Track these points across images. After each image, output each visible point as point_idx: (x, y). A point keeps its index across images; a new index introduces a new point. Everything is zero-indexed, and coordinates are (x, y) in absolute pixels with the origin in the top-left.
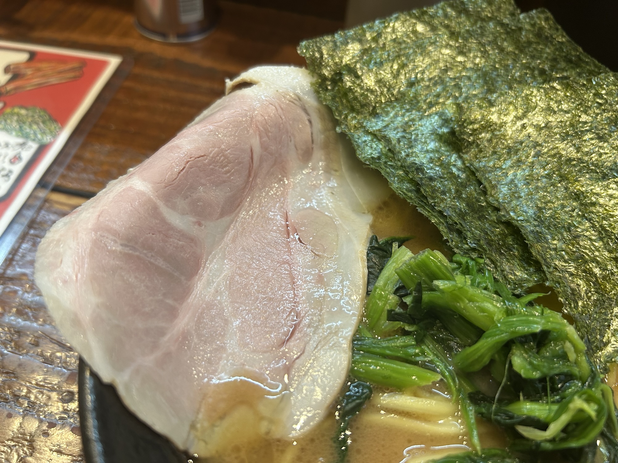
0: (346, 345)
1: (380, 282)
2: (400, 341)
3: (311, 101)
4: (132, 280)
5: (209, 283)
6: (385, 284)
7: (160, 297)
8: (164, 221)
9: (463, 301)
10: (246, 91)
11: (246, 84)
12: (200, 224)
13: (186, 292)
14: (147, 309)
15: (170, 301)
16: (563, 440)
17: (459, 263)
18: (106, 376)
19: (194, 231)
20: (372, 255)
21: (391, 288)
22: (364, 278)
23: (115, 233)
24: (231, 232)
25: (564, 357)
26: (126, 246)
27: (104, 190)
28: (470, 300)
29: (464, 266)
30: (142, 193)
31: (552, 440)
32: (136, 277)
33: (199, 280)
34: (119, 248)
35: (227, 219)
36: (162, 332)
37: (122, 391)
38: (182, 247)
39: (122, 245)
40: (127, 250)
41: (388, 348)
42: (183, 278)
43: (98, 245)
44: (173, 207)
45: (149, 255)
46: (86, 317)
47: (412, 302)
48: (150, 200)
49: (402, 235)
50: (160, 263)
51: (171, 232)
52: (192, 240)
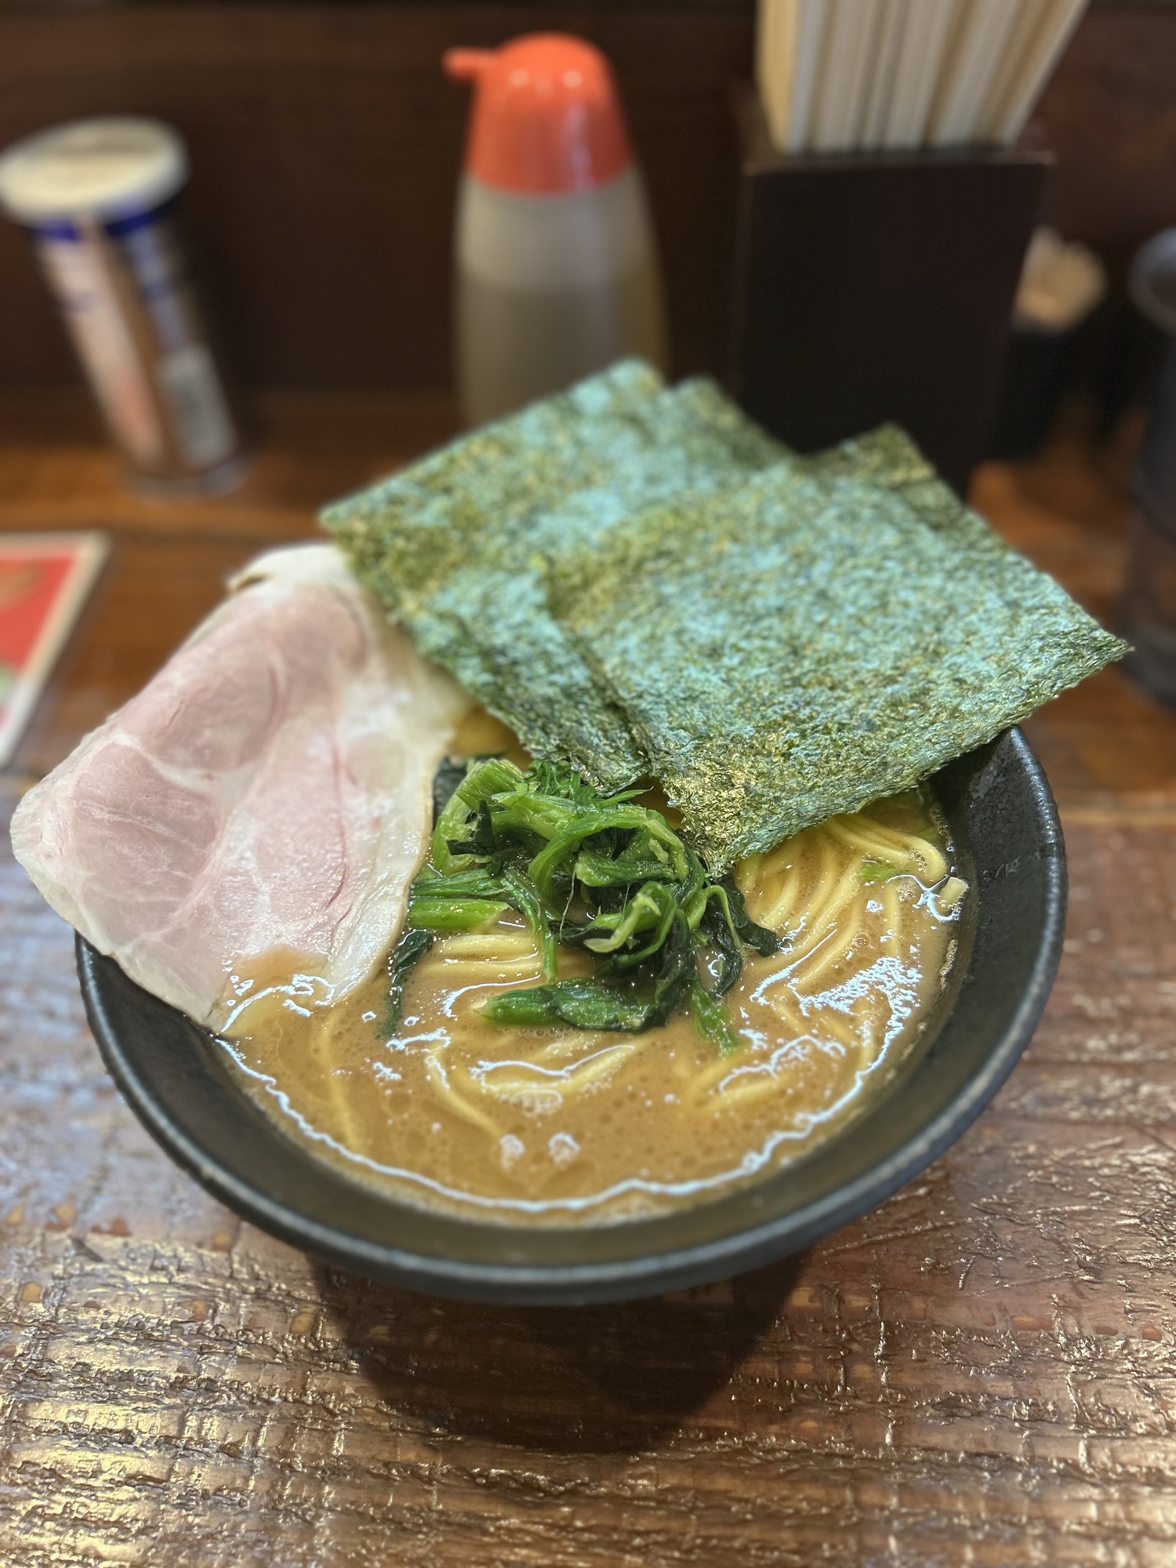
0: (399, 892)
1: (447, 812)
2: (466, 878)
3: (350, 587)
4: (126, 851)
5: (230, 850)
6: (453, 814)
7: (165, 868)
8: (160, 780)
9: (528, 813)
10: (256, 591)
11: (254, 581)
12: (210, 777)
13: (202, 862)
14: (149, 883)
15: (178, 873)
16: (637, 949)
17: (534, 770)
18: (104, 948)
19: (202, 786)
20: (440, 781)
21: (461, 816)
22: (426, 810)
23: (99, 800)
24: (258, 782)
25: (653, 858)
26: (114, 813)
27: (79, 749)
28: (537, 811)
29: (539, 773)
30: (129, 749)
31: (623, 949)
32: (131, 848)
33: (218, 846)
34: (107, 816)
35: (248, 768)
36: (171, 908)
37: (124, 964)
38: (189, 807)
39: (109, 812)
40: (116, 818)
41: (450, 886)
42: (194, 845)
43: (82, 815)
44: (171, 760)
45: (146, 821)
46: (76, 891)
47: (478, 827)
48: (138, 757)
49: (498, 750)
50: (161, 829)
51: (171, 792)
52: (201, 798)
